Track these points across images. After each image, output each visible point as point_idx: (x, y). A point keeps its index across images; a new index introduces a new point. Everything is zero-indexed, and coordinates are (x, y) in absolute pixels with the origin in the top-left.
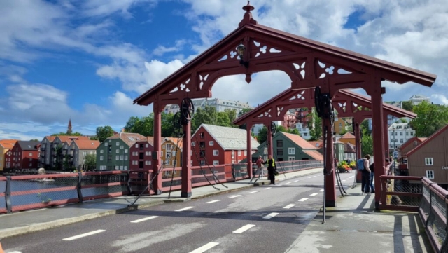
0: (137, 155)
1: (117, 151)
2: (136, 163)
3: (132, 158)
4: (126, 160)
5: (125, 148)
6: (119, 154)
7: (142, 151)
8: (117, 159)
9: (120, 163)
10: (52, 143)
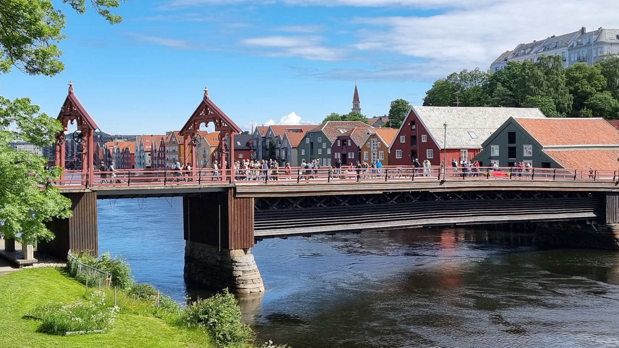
5: (327, 147)
6: (322, 156)
7: (344, 152)
10: (265, 137)
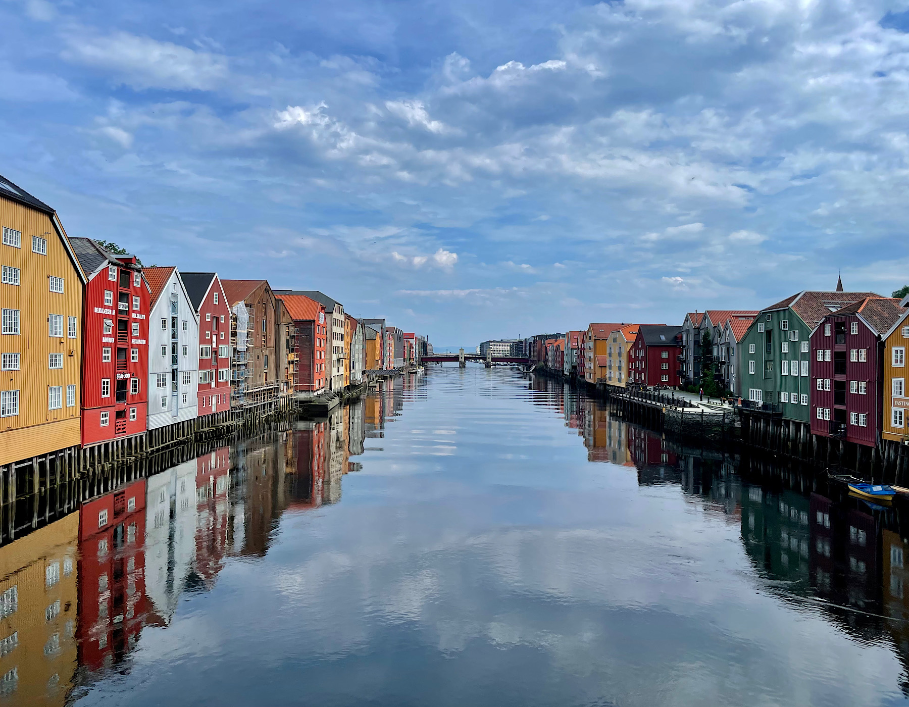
0: (828, 359)
1: (785, 348)
2: (824, 385)
3: (817, 369)
4: (805, 374)
5: (801, 338)
6: (788, 357)
7: (840, 348)
8: (785, 373)
9: (792, 383)
10: (698, 328)
